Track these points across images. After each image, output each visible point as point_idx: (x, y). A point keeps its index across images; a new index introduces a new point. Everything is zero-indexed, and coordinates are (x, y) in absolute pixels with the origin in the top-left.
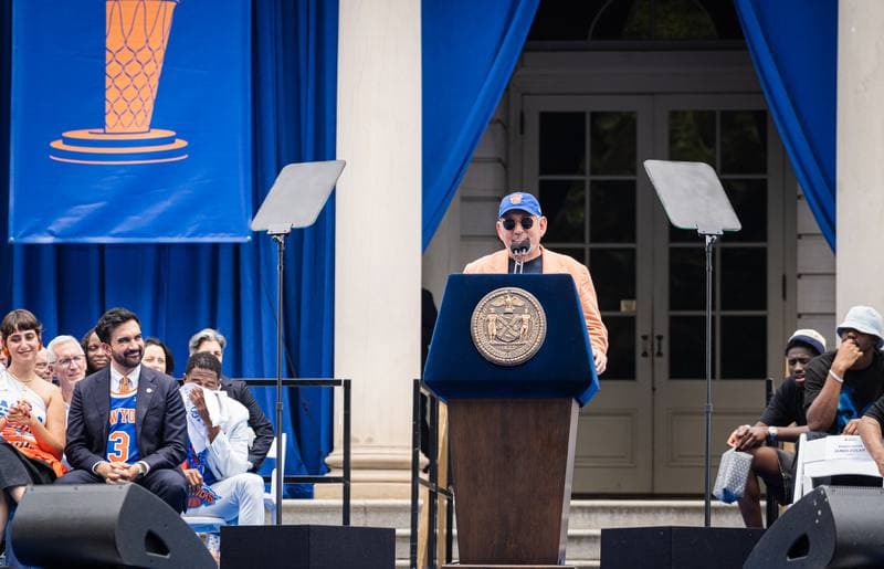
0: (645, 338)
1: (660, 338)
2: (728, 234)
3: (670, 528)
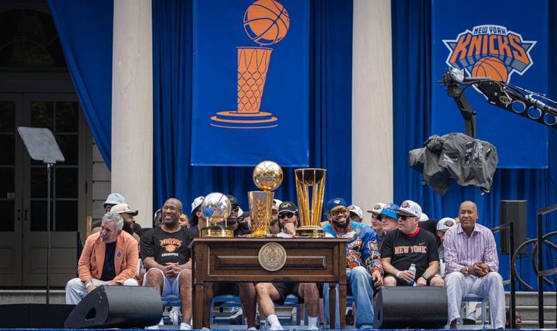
0: (19, 211)
1: (26, 211)
2: (58, 163)
3: (30, 304)
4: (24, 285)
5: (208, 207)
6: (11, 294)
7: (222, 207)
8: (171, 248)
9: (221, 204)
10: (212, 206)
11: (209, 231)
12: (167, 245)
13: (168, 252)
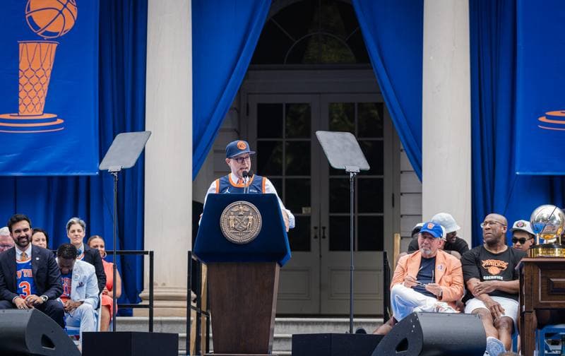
0: (316, 228)
1: (324, 228)
2: (362, 172)
3: (331, 334)
4: (323, 313)
5: (538, 221)
6: (308, 323)
7: (555, 222)
8: (494, 270)
9: (554, 218)
10: (543, 220)
11: (540, 249)
12: (490, 266)
13: (491, 275)
